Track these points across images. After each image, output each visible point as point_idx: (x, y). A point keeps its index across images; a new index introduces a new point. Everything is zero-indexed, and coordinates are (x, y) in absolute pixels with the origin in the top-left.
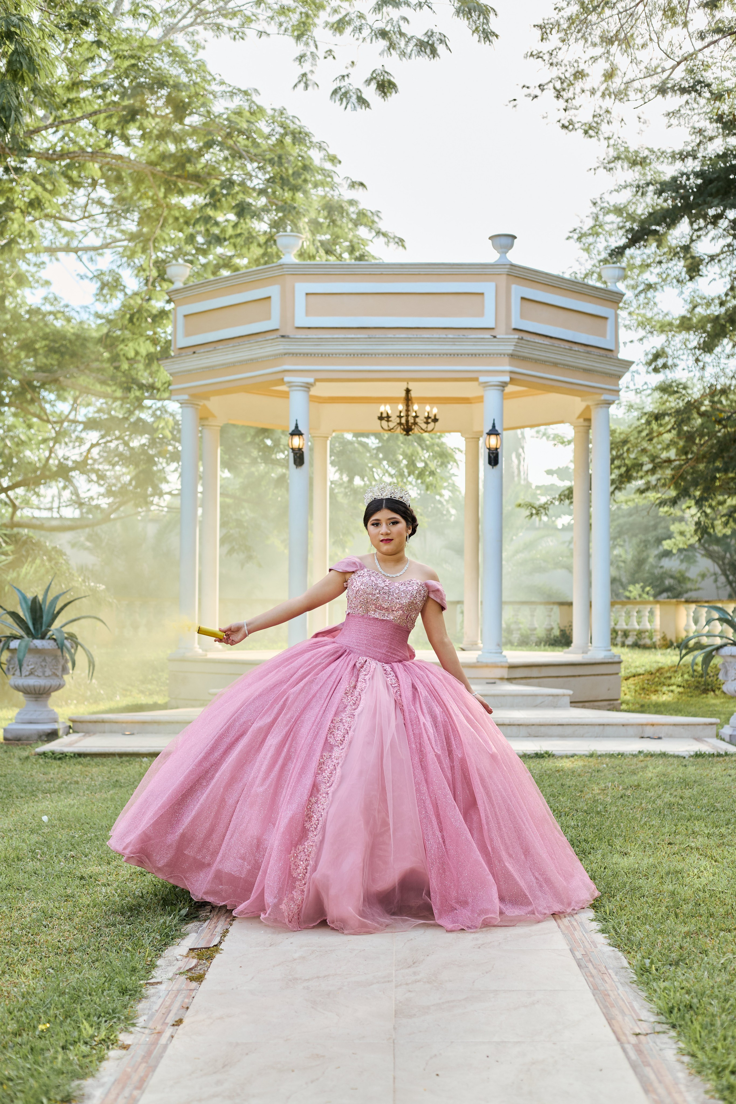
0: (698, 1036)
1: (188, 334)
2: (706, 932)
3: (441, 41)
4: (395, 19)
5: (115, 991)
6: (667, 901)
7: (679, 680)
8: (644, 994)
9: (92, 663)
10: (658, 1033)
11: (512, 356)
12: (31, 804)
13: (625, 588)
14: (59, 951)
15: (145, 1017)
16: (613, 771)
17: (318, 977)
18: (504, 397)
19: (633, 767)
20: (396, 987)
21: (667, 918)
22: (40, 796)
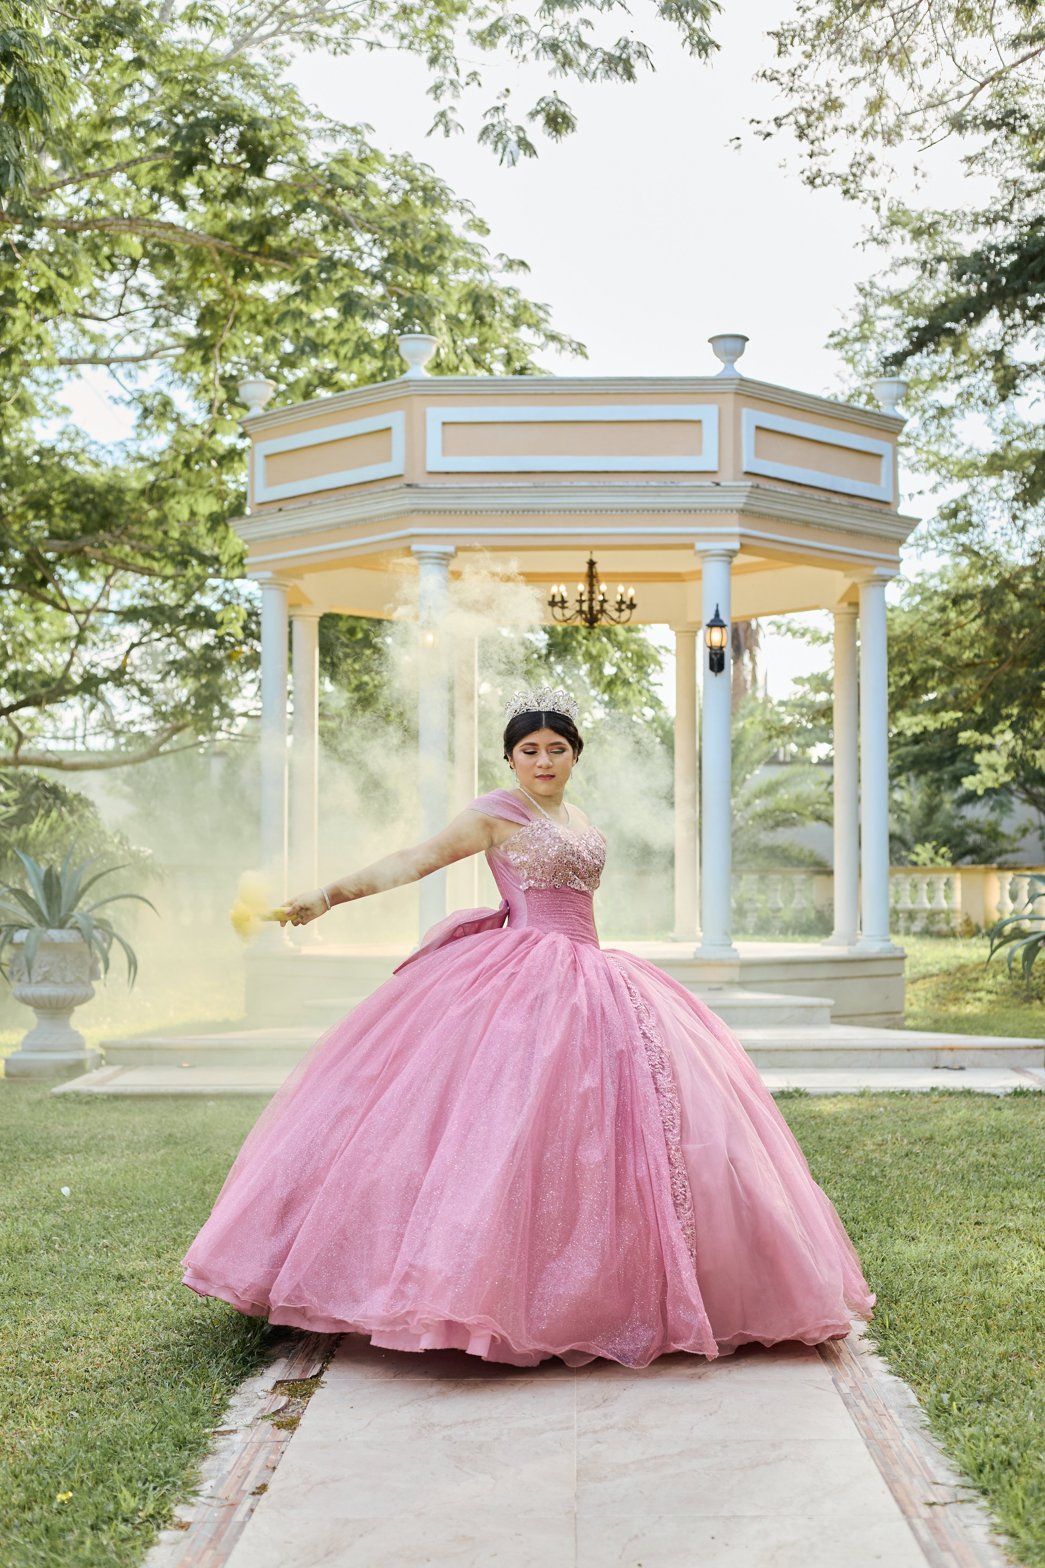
0: (1020, 1505)
1: (270, 482)
2: (1031, 1353)
3: (640, 54)
4: (573, 24)
5: (168, 1444)
6: (974, 1307)
7: (988, 982)
8: (942, 1445)
9: (133, 963)
10: (962, 1501)
11: (743, 512)
12: (46, 1170)
13: (909, 849)
14: (87, 1385)
15: (212, 1482)
16: (894, 1117)
17: (465, 1422)
18: (732, 572)
19: (922, 1111)
20: (579, 1436)
21: (975, 1333)
22: (59, 1158)
